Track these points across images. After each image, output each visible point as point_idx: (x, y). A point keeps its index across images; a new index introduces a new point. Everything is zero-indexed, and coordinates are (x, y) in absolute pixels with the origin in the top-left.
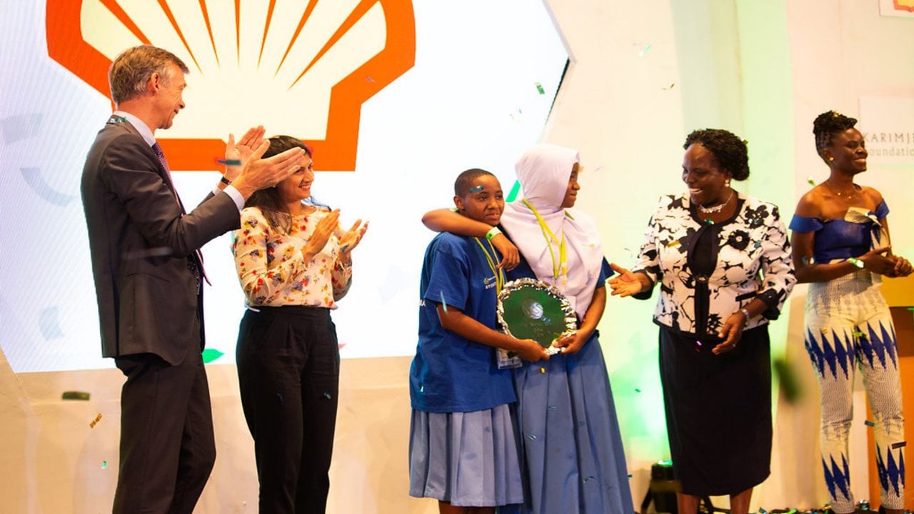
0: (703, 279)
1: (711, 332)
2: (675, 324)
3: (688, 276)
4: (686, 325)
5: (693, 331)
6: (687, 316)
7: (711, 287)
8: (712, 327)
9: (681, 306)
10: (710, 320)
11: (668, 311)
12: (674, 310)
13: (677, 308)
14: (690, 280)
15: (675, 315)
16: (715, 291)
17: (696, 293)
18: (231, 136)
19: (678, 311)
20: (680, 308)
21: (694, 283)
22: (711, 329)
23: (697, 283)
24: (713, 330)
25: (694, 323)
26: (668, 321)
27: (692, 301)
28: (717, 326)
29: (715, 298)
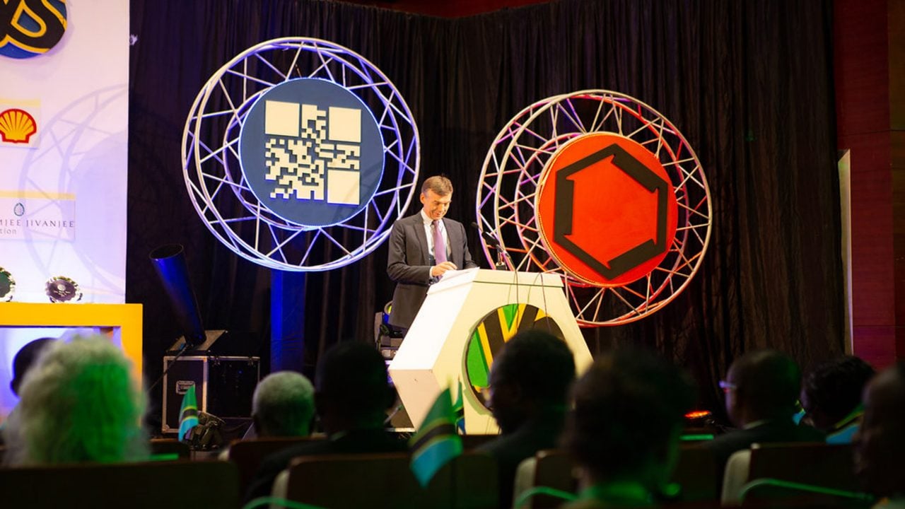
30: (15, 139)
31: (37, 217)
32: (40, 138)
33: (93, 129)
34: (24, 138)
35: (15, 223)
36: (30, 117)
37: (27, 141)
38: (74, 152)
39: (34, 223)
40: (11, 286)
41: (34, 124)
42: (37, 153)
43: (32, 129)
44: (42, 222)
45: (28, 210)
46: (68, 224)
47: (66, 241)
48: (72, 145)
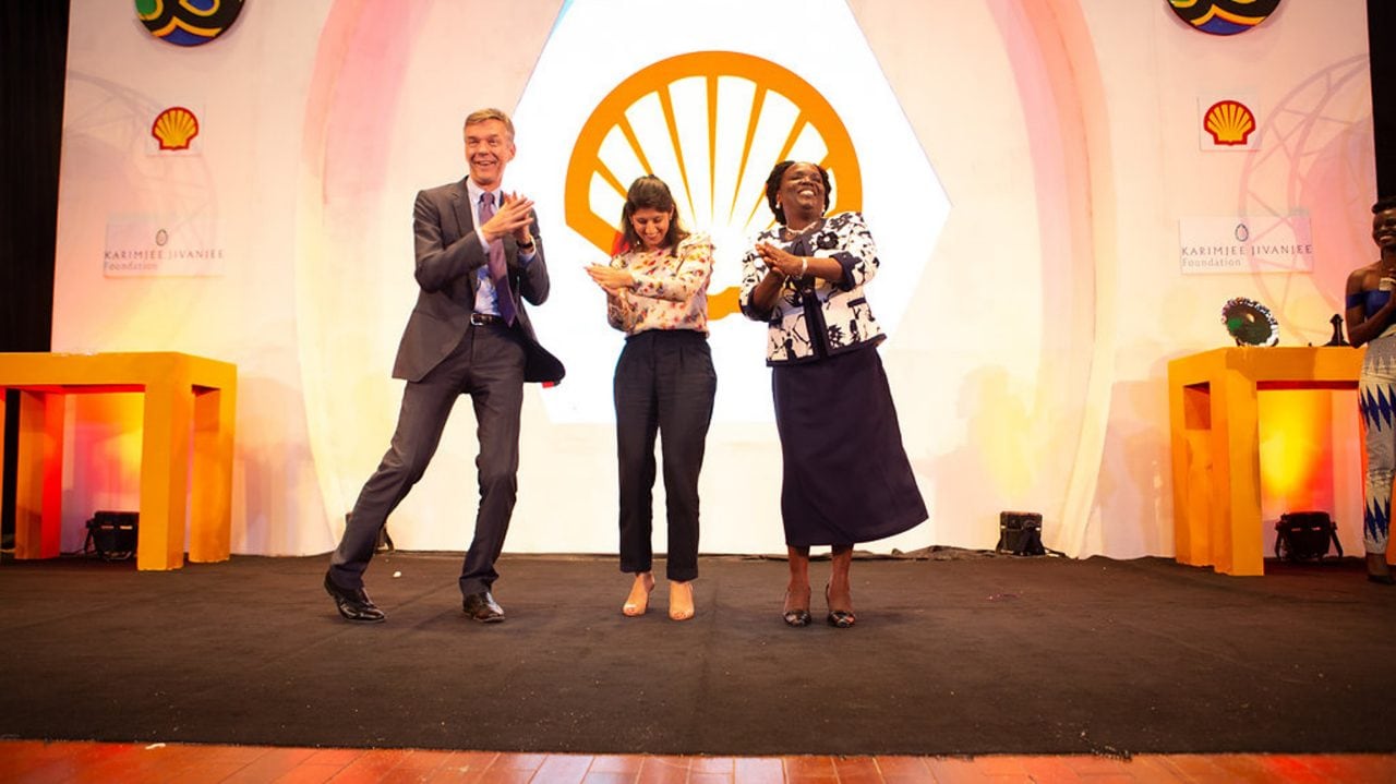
0: (809, 291)
1: (836, 346)
2: (791, 353)
3: (793, 293)
4: (803, 350)
5: (811, 353)
6: (801, 339)
7: (820, 297)
8: (835, 339)
9: (794, 330)
10: (830, 333)
11: (780, 343)
12: (786, 338)
13: (789, 335)
14: (796, 297)
15: (788, 344)
16: (826, 301)
17: (805, 310)
18: (514, 194)
19: (791, 337)
20: (792, 333)
21: (800, 300)
22: (834, 342)
23: (804, 299)
24: (837, 342)
25: (810, 345)
26: (782, 356)
27: (803, 318)
28: (839, 337)
29: (828, 308)
30: (1230, 140)
31: (1263, 242)
32: (1260, 138)
33: (1326, 119)
34: (1240, 138)
35: (1237, 250)
36: (1246, 110)
37: (1244, 141)
38: (1306, 150)
39: (1261, 250)
40: (1273, 327)
41: (1252, 119)
42: (1258, 157)
43: (1249, 126)
44: (1271, 249)
45: (1253, 235)
46: (1303, 249)
47: (1302, 273)
48: (1301, 143)
